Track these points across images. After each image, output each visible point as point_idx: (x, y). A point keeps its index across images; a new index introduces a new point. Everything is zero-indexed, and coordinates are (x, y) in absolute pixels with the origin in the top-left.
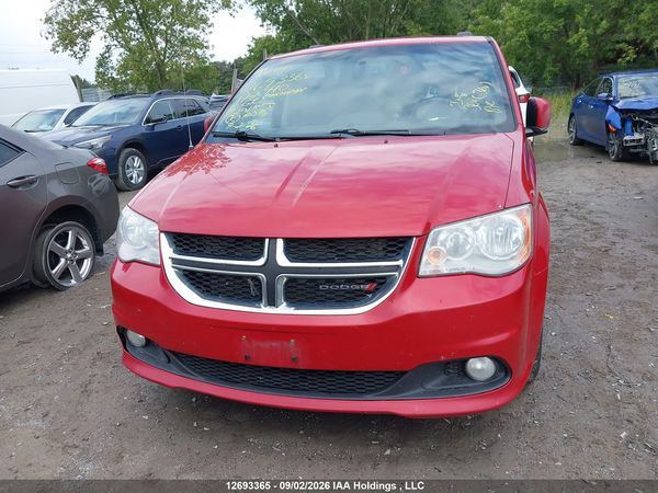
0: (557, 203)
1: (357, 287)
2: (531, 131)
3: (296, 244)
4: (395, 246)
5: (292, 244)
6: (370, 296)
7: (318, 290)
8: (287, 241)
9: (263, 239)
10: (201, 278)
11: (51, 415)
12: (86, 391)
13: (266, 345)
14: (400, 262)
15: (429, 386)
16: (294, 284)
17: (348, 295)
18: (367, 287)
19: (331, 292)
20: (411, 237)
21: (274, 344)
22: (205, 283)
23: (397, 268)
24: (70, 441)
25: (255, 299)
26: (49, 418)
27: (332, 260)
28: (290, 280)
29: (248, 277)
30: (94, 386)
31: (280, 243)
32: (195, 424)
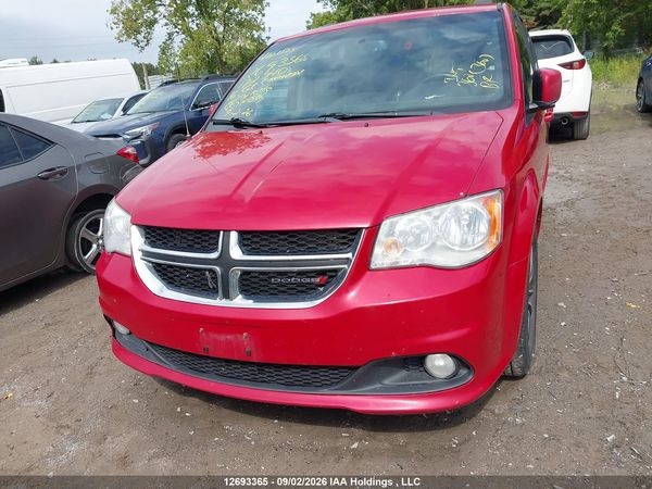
0: (606, 179)
1: (308, 280)
2: (536, 106)
3: (249, 236)
4: (347, 237)
5: (245, 236)
6: (322, 289)
7: (270, 283)
8: (241, 233)
9: (219, 231)
10: (165, 269)
11: (55, 396)
12: (91, 373)
13: (223, 338)
14: (349, 255)
15: (387, 382)
16: (248, 277)
17: (300, 289)
18: (318, 280)
19: (281, 285)
20: (361, 229)
21: (229, 337)
22: (169, 275)
23: (347, 261)
24: (64, 422)
25: (211, 292)
26: (52, 399)
27: (284, 253)
28: (244, 273)
29: (206, 270)
30: (99, 369)
31: (234, 236)
32: (179, 410)
